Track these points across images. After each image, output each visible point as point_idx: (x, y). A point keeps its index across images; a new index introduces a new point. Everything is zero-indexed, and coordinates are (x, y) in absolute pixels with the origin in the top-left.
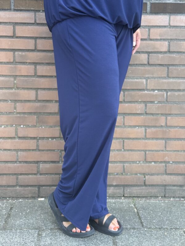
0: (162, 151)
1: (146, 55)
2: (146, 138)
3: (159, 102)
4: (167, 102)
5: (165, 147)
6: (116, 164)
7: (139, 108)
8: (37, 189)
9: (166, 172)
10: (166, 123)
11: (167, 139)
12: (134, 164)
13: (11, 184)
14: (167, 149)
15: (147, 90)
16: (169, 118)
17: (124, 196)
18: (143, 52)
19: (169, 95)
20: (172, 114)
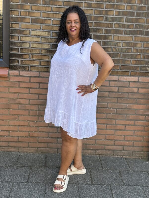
0: (113, 135)
1: (108, 93)
2: (106, 129)
3: (113, 113)
4: (117, 113)
5: (115, 133)
6: (92, 140)
7: (104, 116)
8: (56, 149)
9: (115, 144)
10: (116, 123)
11: (116, 130)
12: (101, 141)
13: (45, 147)
14: (116, 134)
15: (108, 108)
16: (117, 120)
17: (95, 154)
18: (107, 92)
19: (118, 111)
20: (118, 119)
